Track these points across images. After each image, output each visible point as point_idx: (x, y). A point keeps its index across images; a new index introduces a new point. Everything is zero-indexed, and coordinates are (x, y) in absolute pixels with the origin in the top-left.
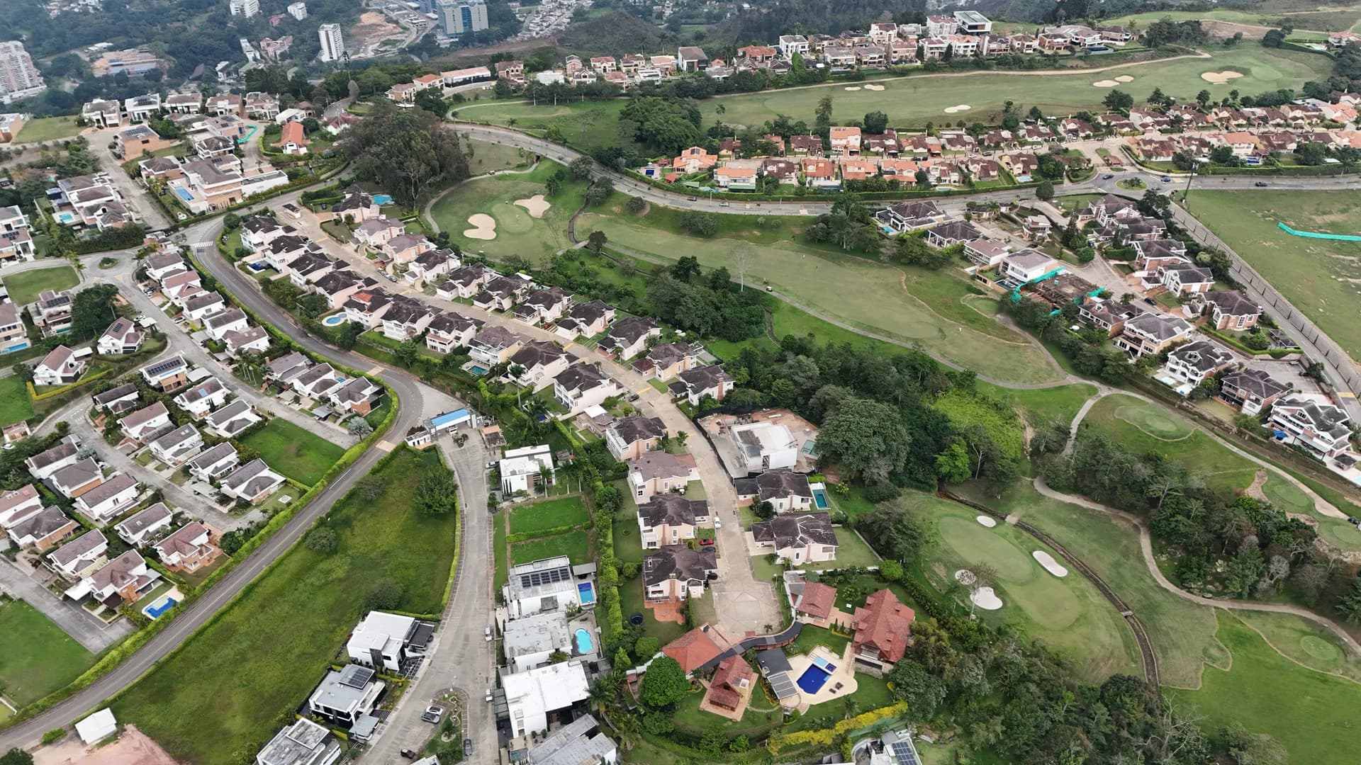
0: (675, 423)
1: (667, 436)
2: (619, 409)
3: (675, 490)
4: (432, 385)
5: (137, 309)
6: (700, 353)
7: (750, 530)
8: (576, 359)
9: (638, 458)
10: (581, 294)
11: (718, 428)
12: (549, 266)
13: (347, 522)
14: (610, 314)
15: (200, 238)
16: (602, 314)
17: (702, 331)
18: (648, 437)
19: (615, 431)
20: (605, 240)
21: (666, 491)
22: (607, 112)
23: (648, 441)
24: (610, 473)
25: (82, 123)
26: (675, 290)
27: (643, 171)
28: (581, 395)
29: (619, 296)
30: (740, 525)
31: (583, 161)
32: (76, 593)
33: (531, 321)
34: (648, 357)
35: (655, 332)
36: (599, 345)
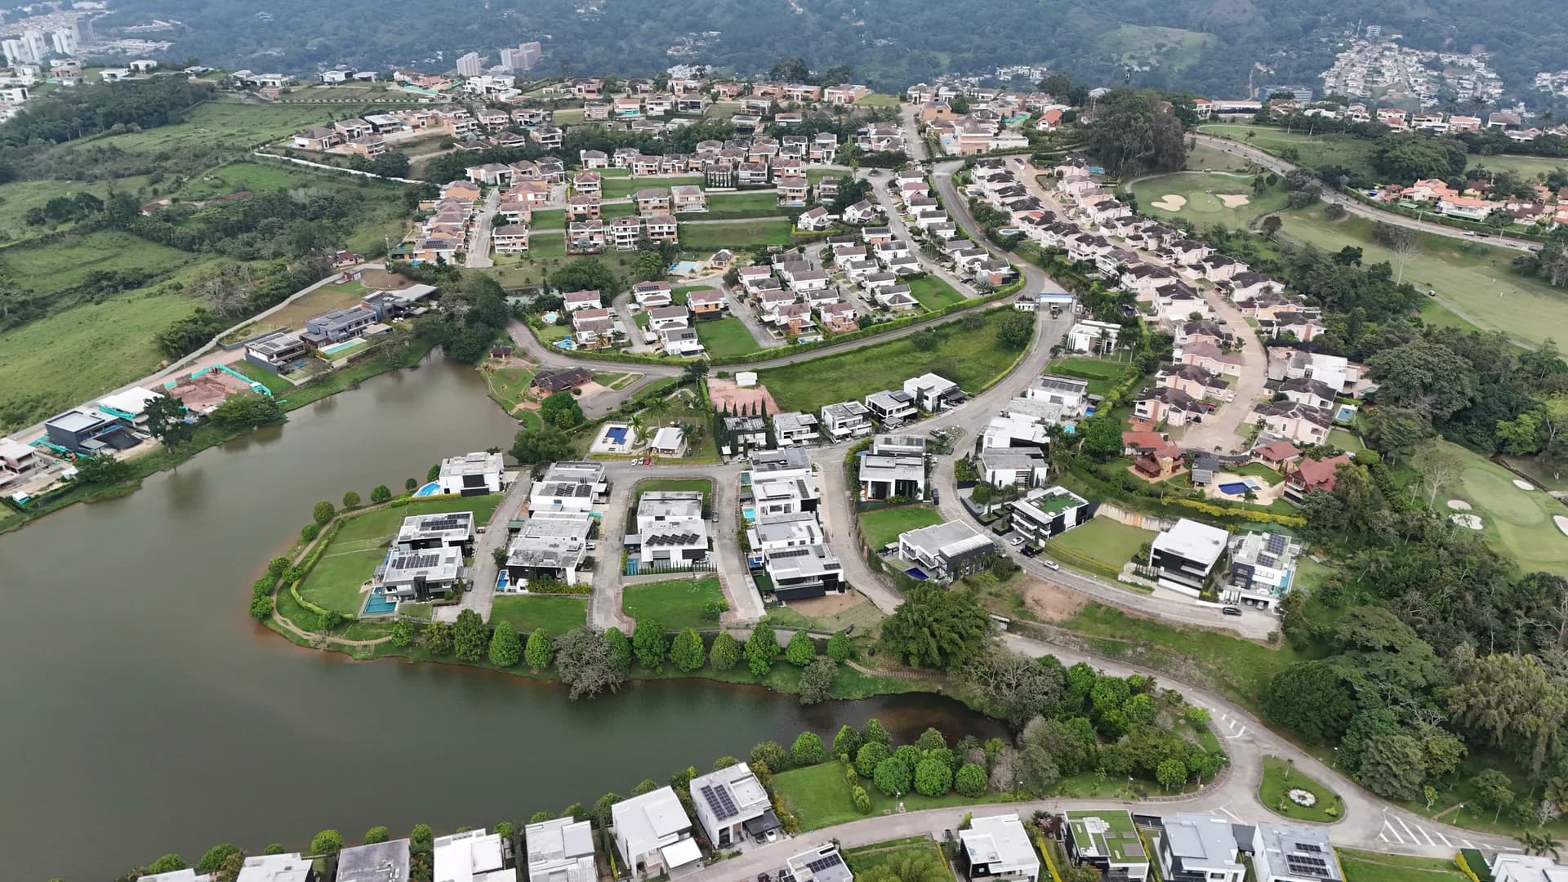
4: (1058, 282)
5: (879, 200)
9: (1194, 346)
11: (1284, 356)
13: (946, 337)
15: (942, 171)
16: (1233, 265)
18: (1207, 334)
19: (1183, 328)
20: (1279, 226)
23: (1207, 339)
25: (904, 99)
27: (1364, 192)
28: (1171, 304)
30: (1251, 406)
31: (1302, 171)
32: (766, 319)
34: (1255, 301)
35: (1275, 285)
36: (1218, 286)
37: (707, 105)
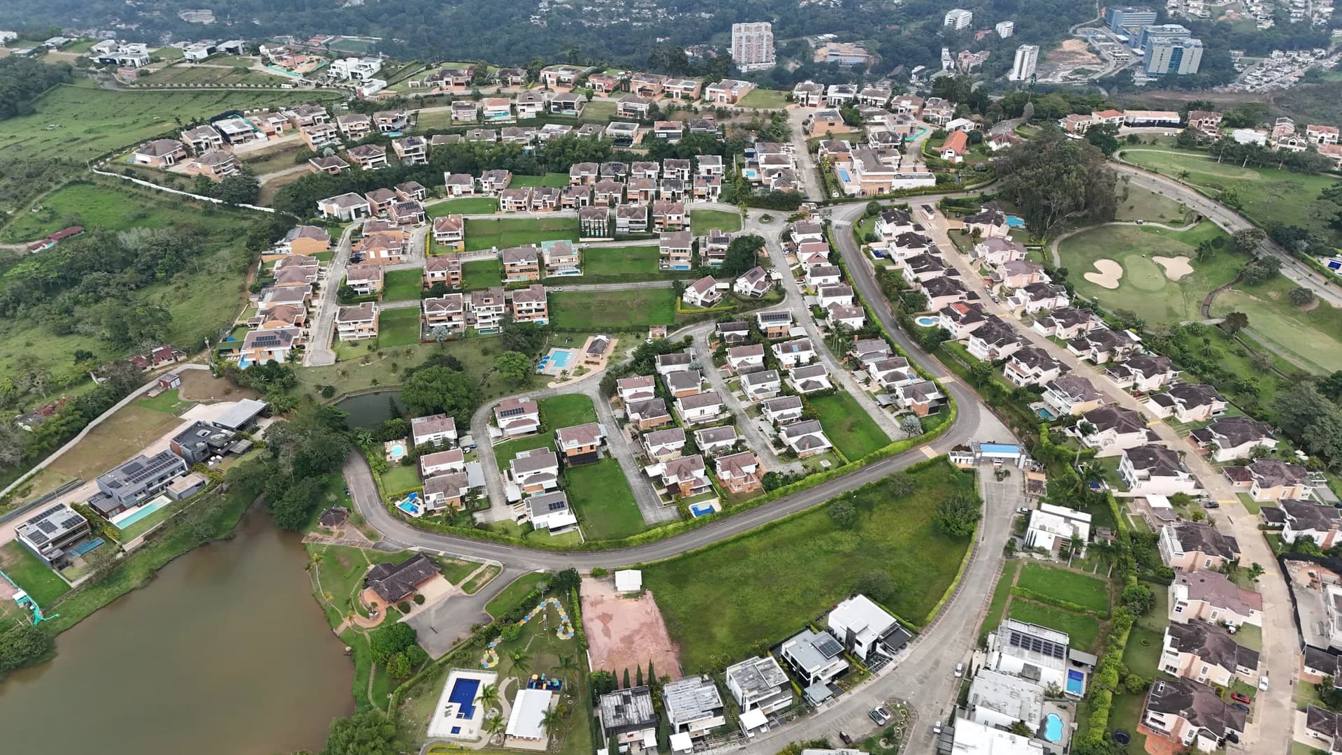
0: (1252, 550)
1: (1237, 562)
2: (1188, 510)
3: (1224, 625)
4: (994, 412)
5: (773, 263)
6: (1319, 487)
7: (1304, 710)
8: (1158, 438)
9: (1191, 571)
10: (1192, 373)
11: (1308, 580)
12: (1167, 333)
13: (869, 506)
14: (1218, 405)
15: (842, 217)
16: (1209, 402)
17: (1333, 462)
18: (1212, 554)
19: (1175, 532)
20: (1245, 324)
21: (1213, 621)
22: (1305, 187)
23: (1211, 558)
24: (1150, 573)
25: (790, 99)
26: (1313, 404)
27: (1326, 262)
28: (1148, 479)
29: (1238, 389)
30: (1293, 700)
31: (1253, 233)
32: (652, 471)
33: (1121, 384)
34: (1248, 468)
35: (1269, 443)
36: (1191, 434)
37: (581, 103)
